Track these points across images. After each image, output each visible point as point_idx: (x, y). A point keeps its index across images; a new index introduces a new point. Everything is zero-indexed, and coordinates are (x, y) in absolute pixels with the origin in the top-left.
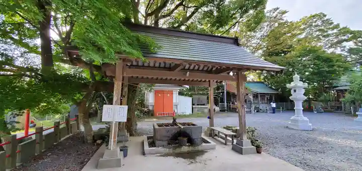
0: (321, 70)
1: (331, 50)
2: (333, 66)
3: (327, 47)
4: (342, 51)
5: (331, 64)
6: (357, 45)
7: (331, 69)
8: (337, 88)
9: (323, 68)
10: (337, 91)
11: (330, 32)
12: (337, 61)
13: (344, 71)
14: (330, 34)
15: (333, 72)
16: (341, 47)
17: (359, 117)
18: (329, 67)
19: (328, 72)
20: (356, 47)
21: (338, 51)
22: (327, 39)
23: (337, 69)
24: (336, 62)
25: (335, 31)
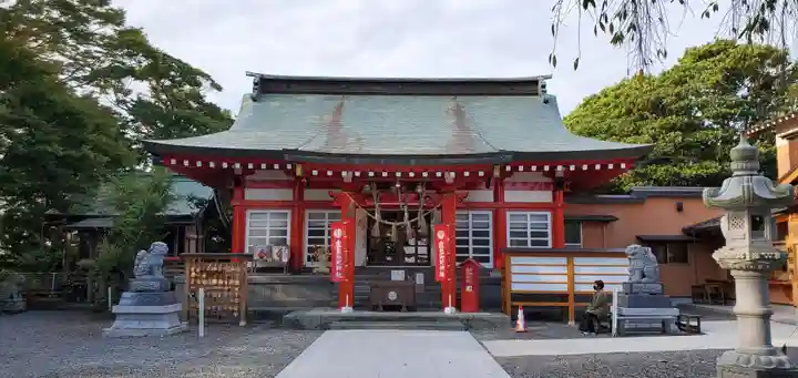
0: (41, 147)
1: (88, 88)
2: (83, 142)
3: (80, 74)
4: (119, 102)
5: (74, 133)
6: (156, 96)
7: (73, 153)
8: (82, 224)
9: (49, 143)
10: (82, 230)
11: (94, 27)
12: (97, 128)
13: (107, 165)
14: (93, 34)
15: (78, 165)
16: (118, 90)
17: (117, 323)
18: (68, 142)
19: (61, 161)
20: (153, 101)
21: (107, 100)
22: (82, 49)
23: (92, 155)
24: (93, 132)
25: (109, 30)
